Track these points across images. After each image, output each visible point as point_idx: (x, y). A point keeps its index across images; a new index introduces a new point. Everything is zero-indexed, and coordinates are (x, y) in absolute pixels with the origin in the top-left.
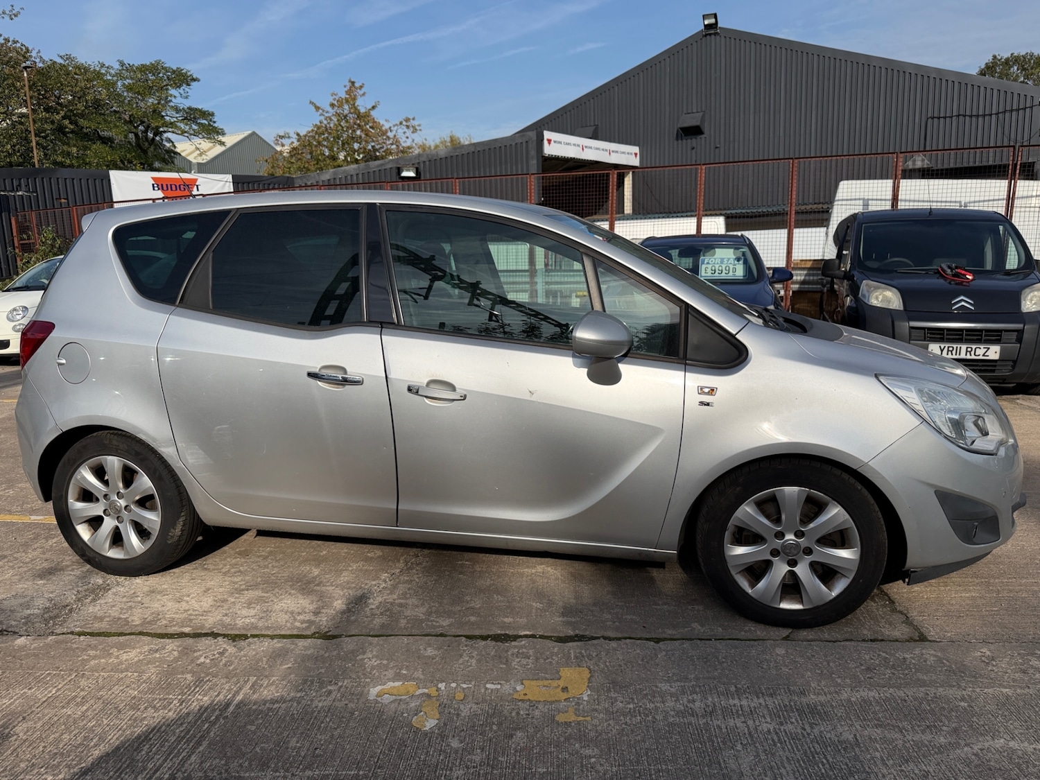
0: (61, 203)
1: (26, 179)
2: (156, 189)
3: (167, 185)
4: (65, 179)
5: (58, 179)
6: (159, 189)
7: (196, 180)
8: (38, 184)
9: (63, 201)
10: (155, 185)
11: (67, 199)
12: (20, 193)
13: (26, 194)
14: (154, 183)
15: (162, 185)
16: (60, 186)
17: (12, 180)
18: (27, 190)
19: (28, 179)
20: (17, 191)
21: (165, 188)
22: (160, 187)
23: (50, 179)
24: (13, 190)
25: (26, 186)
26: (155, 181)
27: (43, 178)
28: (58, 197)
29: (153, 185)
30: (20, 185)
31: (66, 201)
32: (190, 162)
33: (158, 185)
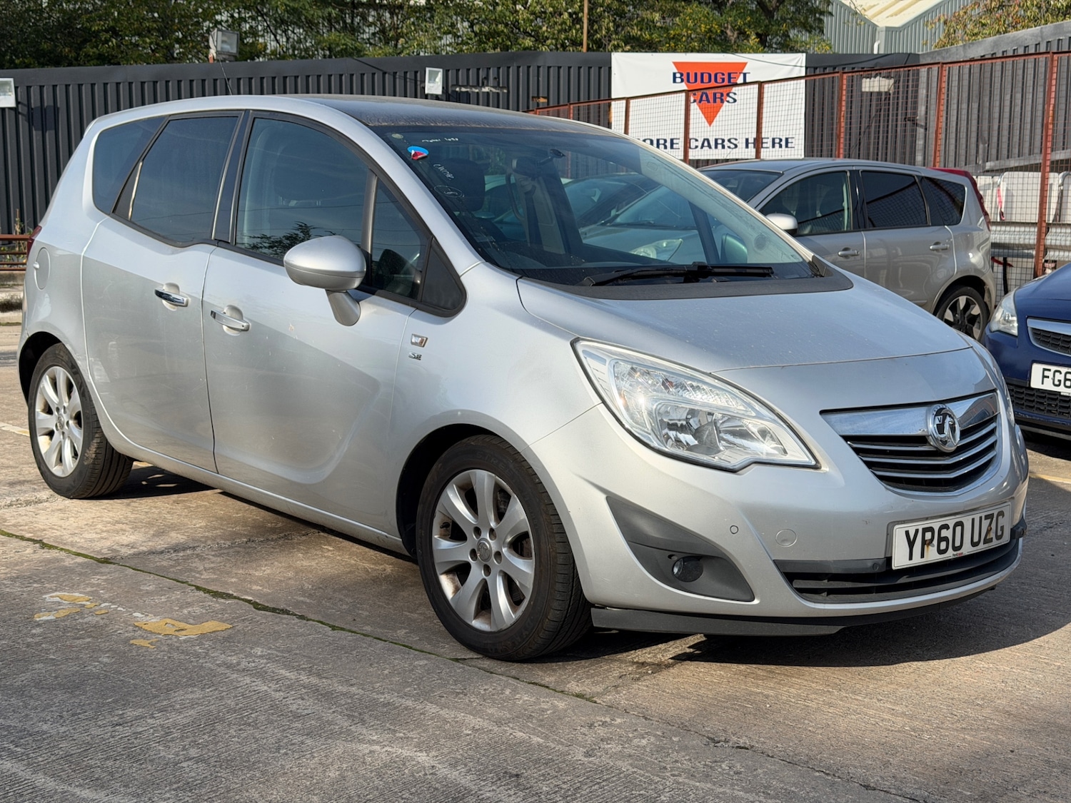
0: (538, 104)
1: (496, 69)
2: (678, 80)
3: (696, 74)
4: (549, 67)
5: (539, 67)
6: (682, 81)
7: (745, 64)
8: (511, 76)
9: (542, 100)
10: (678, 75)
11: (548, 98)
12: (486, 89)
13: (494, 90)
14: (676, 71)
15: (688, 74)
16: (540, 79)
17: (478, 69)
18: (496, 85)
19: (499, 68)
20: (483, 85)
21: (692, 79)
22: (685, 77)
23: (529, 67)
24: (477, 85)
25: (495, 78)
26: (677, 69)
27: (519, 67)
28: (536, 95)
29: (674, 74)
30: (487, 78)
31: (545, 101)
32: (875, 26)
33: (682, 75)
